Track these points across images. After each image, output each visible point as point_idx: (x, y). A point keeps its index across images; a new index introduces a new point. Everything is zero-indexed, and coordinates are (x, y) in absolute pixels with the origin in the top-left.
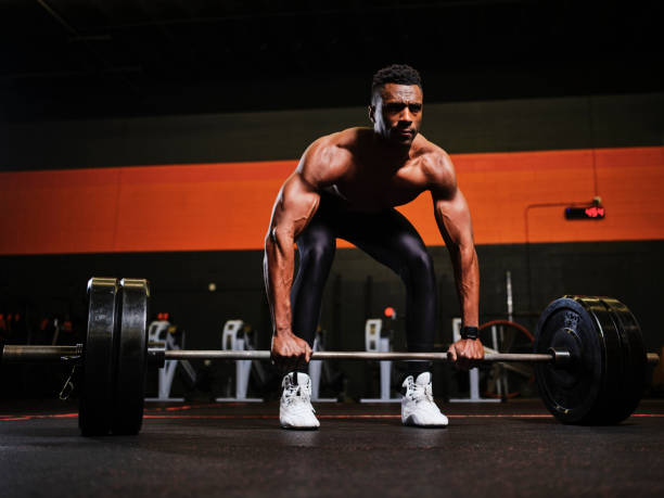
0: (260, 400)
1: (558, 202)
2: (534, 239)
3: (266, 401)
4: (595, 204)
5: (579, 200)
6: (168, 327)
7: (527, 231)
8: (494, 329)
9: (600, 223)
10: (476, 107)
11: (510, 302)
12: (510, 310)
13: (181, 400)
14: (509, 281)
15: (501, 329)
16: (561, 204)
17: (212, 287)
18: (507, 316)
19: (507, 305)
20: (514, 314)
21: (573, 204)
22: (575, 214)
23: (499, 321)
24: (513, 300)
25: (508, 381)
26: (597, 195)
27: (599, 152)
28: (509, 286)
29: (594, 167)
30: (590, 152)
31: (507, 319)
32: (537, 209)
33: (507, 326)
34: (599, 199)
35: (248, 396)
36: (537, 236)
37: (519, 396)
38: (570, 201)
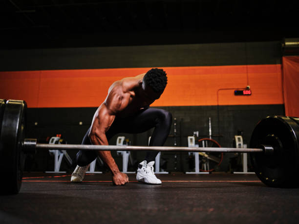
0: (101, 173)
1: (232, 88)
2: (221, 104)
3: (103, 173)
4: (247, 89)
5: (240, 87)
6: (59, 140)
7: (218, 101)
8: (203, 142)
9: (249, 97)
10: (197, 46)
11: (210, 131)
12: (210, 134)
13: (65, 172)
14: (210, 121)
15: (207, 142)
16: (233, 89)
17: (81, 123)
18: (209, 136)
19: (209, 132)
20: (212, 136)
21: (238, 89)
22: (238, 93)
23: (206, 139)
24: (212, 130)
25: (209, 164)
26: (248, 85)
27: (249, 66)
28: (210, 124)
29: (247, 73)
30: (245, 66)
31: (209, 138)
32: (222, 91)
33: (209, 141)
34: (249, 87)
35: (95, 171)
36: (222, 103)
37: (214, 171)
38: (237, 87)
